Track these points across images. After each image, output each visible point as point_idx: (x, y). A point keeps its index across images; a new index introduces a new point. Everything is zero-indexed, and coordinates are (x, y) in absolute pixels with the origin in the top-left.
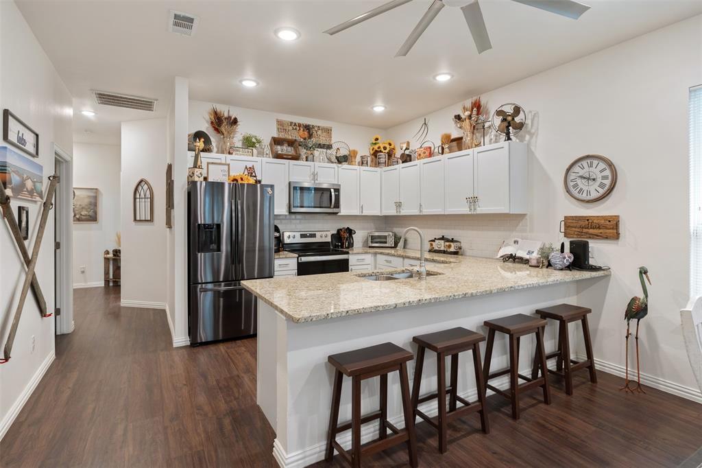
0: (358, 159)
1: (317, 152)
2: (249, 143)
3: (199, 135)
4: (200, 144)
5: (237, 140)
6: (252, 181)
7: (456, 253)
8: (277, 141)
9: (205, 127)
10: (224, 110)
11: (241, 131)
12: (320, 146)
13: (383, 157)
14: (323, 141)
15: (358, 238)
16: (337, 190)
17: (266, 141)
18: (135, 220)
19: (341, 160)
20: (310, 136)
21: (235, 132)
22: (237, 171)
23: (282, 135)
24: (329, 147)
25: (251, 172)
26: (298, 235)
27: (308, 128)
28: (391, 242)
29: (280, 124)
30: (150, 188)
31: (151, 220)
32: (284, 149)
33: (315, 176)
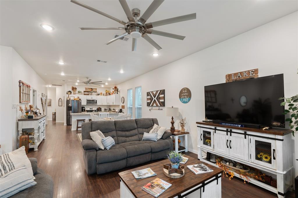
0: (102, 94)
1: (93, 93)
2: (79, 92)
3: (69, 91)
4: (70, 93)
5: (77, 92)
6: (78, 99)
7: (114, 112)
8: (84, 92)
9: (71, 90)
10: (74, 87)
11: (78, 90)
12: (94, 92)
13: (108, 94)
14: (95, 91)
15: (103, 109)
16: (96, 101)
17: (83, 92)
18: (59, 106)
19: (98, 95)
20: (92, 90)
21: (76, 91)
22: (76, 98)
23: (86, 90)
24: (96, 92)
25: (78, 97)
26: (89, 109)
27: (92, 89)
28: (108, 110)
29: (86, 89)
30: (62, 100)
31: (62, 106)
32: (86, 93)
33: (92, 98)
